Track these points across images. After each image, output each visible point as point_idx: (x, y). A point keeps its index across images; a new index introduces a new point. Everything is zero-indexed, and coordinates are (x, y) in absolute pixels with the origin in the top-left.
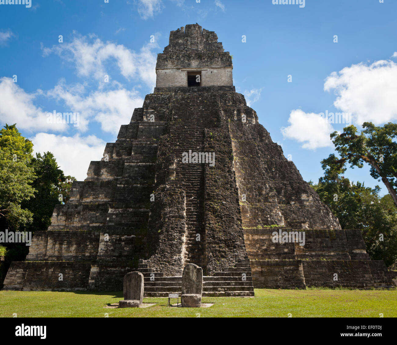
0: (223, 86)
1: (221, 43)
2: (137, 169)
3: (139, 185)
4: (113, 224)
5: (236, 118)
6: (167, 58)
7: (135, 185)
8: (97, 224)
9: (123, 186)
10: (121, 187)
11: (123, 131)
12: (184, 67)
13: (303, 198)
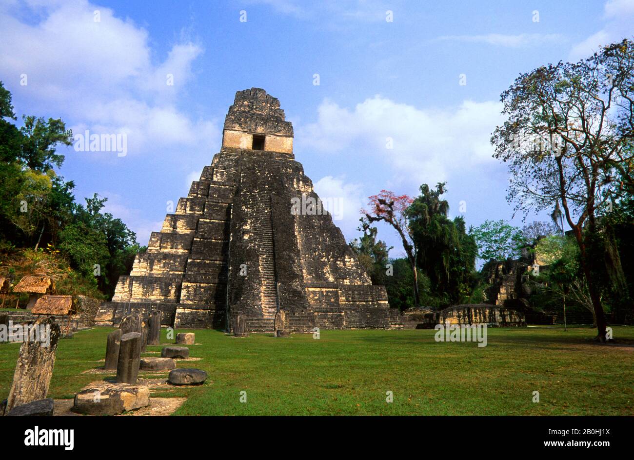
0: (284, 153)
1: (283, 111)
2: (211, 225)
5: (295, 186)
7: (210, 240)
10: (197, 241)
11: (195, 187)
12: (250, 131)
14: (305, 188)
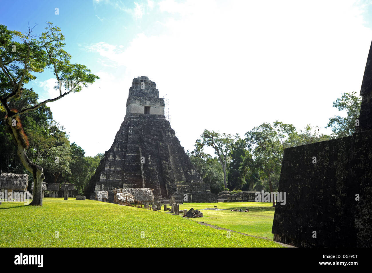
0: (160, 115)
1: (158, 89)
2: (131, 157)
3: (134, 164)
4: (127, 180)
5: (167, 134)
6: (135, 98)
7: (132, 164)
8: (119, 179)
9: (127, 164)
10: (127, 165)
11: (120, 137)
12: (143, 104)
13: (192, 171)
14: (171, 135)
